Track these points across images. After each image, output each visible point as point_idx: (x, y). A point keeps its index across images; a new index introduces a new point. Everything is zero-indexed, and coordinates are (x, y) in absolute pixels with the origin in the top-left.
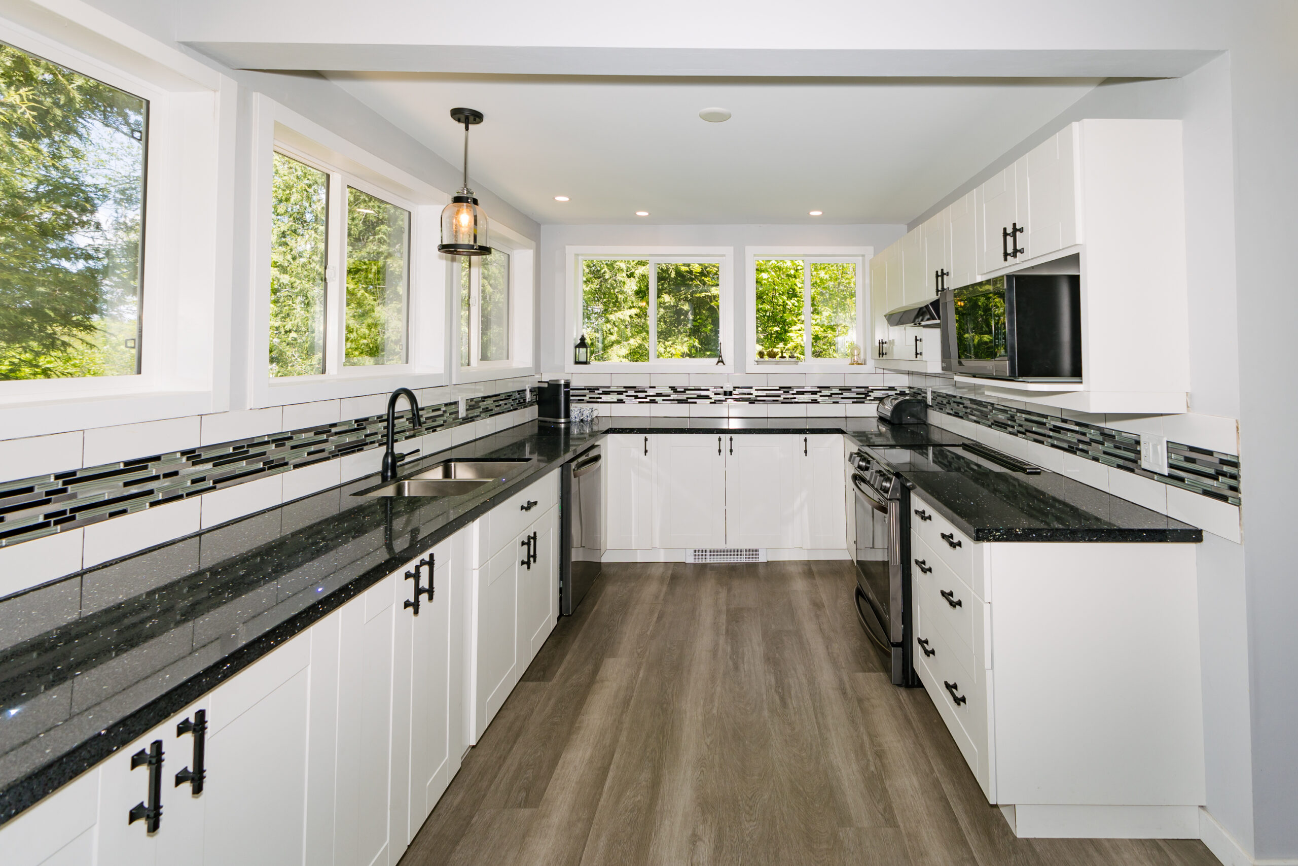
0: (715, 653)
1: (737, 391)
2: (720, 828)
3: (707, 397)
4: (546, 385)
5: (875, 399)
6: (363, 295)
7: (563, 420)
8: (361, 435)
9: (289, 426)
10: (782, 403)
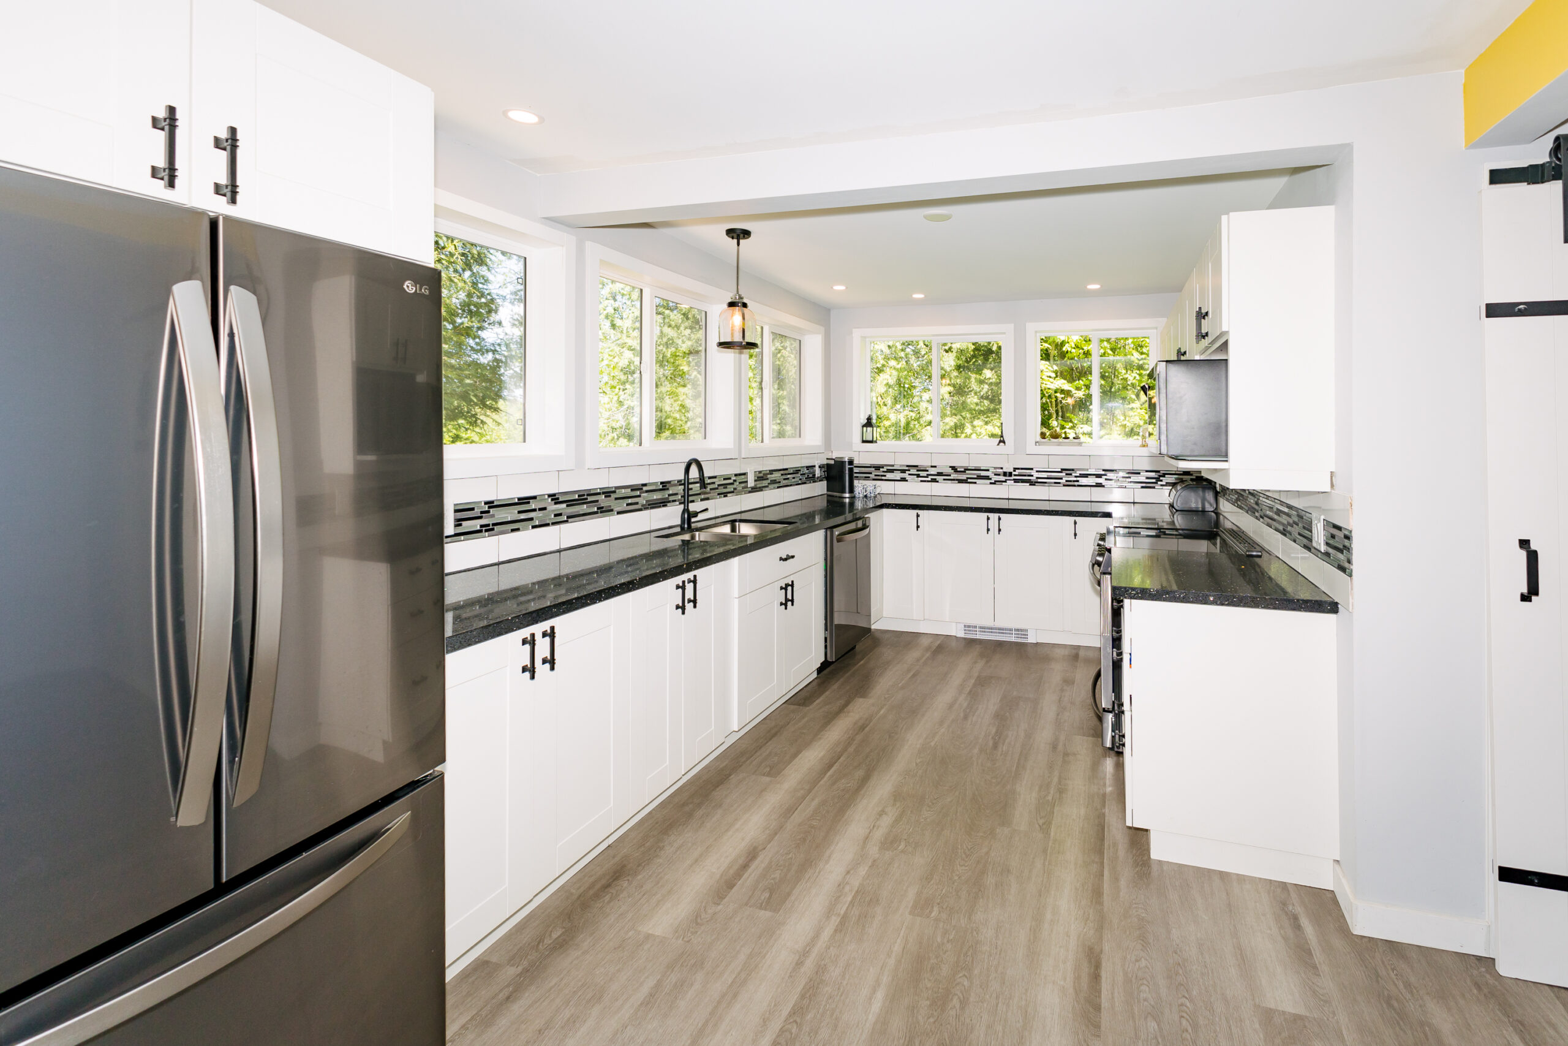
0: (951, 706)
1: (1016, 473)
2: (904, 811)
3: (987, 478)
4: (832, 462)
5: (1168, 484)
6: (696, 376)
7: (847, 495)
8: (665, 494)
9: (613, 483)
10: (1064, 486)
